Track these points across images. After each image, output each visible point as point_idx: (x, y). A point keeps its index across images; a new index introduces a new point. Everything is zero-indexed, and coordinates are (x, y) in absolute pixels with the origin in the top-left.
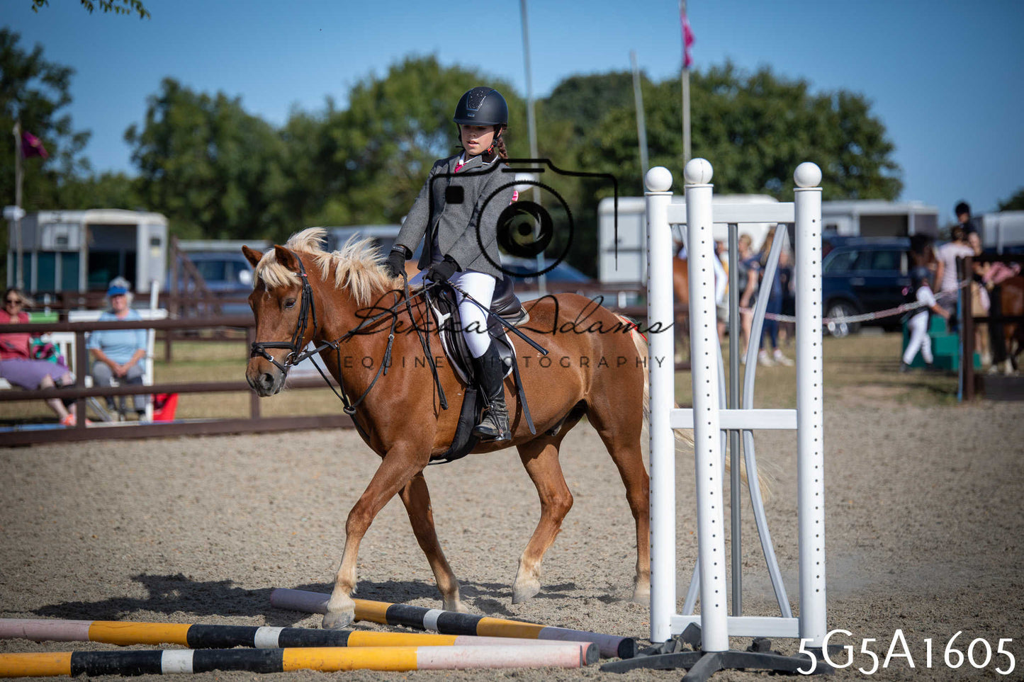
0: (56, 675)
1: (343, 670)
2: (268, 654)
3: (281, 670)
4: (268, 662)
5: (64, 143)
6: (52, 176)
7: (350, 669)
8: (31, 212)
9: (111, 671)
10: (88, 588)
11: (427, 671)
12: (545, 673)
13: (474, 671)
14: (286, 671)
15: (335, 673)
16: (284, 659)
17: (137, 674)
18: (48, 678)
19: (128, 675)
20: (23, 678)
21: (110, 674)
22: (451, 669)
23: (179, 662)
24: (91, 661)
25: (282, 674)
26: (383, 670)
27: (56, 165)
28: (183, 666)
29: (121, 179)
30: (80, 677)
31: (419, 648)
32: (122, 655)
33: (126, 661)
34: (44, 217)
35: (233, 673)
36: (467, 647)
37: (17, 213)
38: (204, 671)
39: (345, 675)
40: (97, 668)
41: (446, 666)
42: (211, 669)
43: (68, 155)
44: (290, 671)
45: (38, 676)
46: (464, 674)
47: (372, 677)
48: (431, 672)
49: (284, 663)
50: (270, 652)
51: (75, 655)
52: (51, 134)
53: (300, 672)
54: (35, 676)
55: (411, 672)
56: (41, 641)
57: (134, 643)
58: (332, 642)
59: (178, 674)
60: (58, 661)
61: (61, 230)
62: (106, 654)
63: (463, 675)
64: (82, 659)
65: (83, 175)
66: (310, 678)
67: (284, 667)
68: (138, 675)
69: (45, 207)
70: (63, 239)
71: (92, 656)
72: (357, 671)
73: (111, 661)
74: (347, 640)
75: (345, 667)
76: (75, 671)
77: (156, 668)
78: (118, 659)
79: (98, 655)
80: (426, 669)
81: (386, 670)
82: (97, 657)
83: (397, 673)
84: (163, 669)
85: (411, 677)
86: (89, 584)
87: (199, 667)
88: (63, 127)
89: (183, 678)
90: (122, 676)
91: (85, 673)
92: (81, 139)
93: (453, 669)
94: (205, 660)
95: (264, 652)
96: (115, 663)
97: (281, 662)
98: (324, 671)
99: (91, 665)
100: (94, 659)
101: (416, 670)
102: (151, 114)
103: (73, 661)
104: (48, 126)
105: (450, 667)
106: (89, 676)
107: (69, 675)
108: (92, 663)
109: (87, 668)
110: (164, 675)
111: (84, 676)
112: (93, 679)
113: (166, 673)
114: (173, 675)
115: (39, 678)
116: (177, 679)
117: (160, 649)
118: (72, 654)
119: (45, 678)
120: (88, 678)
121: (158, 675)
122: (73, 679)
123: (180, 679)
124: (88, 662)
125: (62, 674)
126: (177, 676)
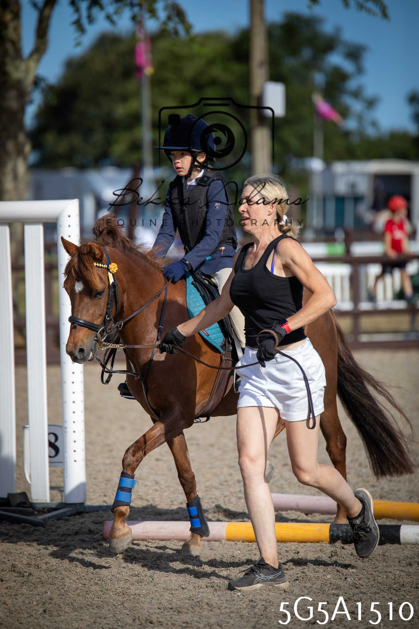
0: (318, 542)
6: (347, 134)
8: (329, 164)
18: (312, 544)
20: (292, 543)
23: (414, 534)
24: (345, 530)
30: (336, 544)
34: (339, 167)
37: (317, 165)
40: (350, 537)
43: (360, 117)
45: (304, 542)
54: (302, 542)
59: (413, 544)
60: (320, 530)
61: (351, 178)
64: (338, 529)
65: (371, 132)
70: (353, 186)
71: (346, 527)
76: (333, 539)
77: (395, 539)
84: (401, 540)
91: (340, 541)
92: (372, 103)
99: (344, 534)
100: (347, 529)
103: (331, 530)
106: (344, 544)
107: (327, 543)
108: (345, 532)
109: (342, 537)
110: (402, 546)
111: (339, 544)
112: (346, 546)
113: (403, 544)
114: (409, 546)
115: (305, 544)
116: (412, 549)
117: (399, 524)
118: (330, 526)
119: (309, 544)
120: (342, 545)
121: (397, 546)
122: (331, 545)
123: (415, 549)
124: (342, 532)
125: (322, 542)
126: (413, 546)
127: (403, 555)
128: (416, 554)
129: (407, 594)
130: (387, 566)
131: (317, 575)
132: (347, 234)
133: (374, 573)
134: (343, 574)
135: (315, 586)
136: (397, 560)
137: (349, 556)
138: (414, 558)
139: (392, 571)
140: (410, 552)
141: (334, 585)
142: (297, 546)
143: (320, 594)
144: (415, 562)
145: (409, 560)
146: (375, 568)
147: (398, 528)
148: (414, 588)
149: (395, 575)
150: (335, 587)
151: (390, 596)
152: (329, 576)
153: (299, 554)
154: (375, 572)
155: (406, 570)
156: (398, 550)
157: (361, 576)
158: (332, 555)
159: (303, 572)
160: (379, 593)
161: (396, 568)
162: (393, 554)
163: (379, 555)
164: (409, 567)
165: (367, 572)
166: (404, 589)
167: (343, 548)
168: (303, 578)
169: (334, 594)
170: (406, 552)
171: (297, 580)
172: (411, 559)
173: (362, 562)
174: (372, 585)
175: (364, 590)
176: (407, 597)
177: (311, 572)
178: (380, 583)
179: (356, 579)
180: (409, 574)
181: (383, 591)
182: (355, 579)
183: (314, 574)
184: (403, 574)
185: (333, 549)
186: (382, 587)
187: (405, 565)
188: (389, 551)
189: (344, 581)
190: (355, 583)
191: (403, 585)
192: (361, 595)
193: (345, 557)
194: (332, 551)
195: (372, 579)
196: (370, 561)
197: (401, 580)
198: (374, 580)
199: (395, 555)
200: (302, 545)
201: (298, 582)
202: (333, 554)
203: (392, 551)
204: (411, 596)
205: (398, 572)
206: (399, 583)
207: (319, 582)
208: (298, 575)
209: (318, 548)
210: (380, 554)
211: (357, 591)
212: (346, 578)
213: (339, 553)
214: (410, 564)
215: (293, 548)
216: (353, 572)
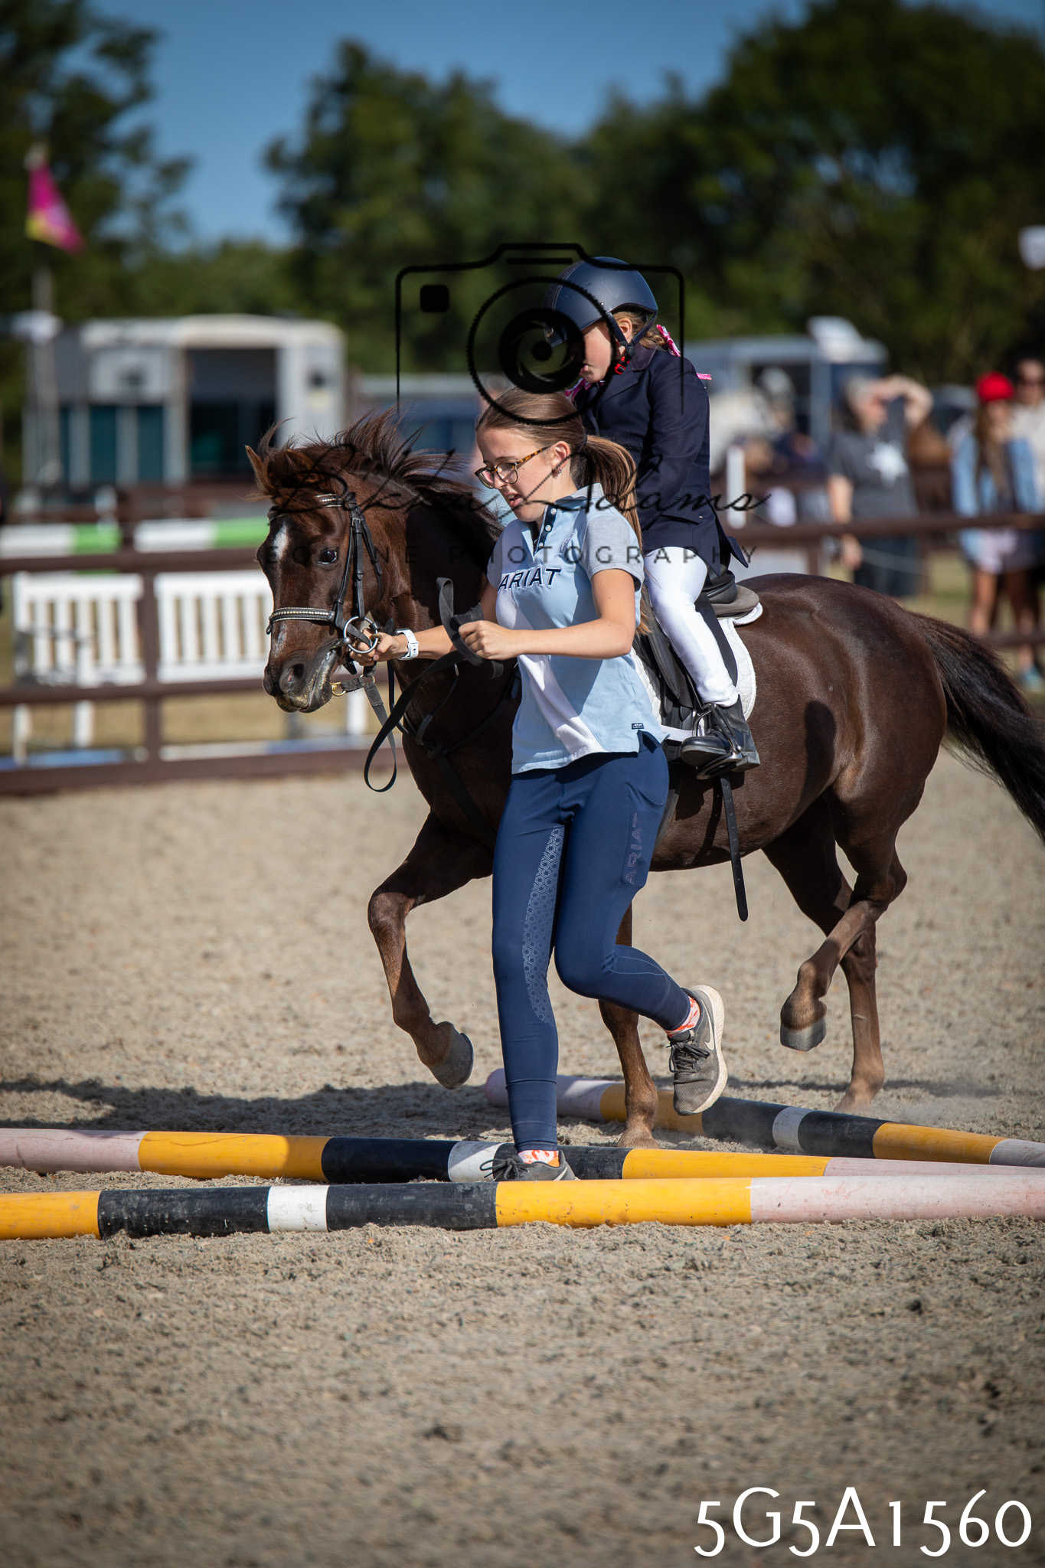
0: (71, 1236)
1: (609, 1223)
2: (467, 1193)
3: (492, 1223)
4: (468, 1206)
5: (138, 182)
6: (115, 249)
7: (624, 1220)
8: (71, 323)
9: (171, 1227)
10: (144, 1071)
11: (770, 1226)
12: (997, 1230)
13: (861, 1225)
14: (501, 1226)
15: (594, 1230)
16: (498, 1201)
17: (223, 1233)
18: (58, 1242)
19: (205, 1235)
20: (9, 1242)
21: (171, 1232)
22: (817, 1222)
23: (301, 1207)
24: (135, 1207)
25: (495, 1231)
26: (685, 1225)
27: (123, 225)
28: (308, 1215)
29: (254, 252)
30: (114, 1238)
31: (753, 1180)
32: (194, 1195)
33: (199, 1207)
34: (98, 333)
35: (401, 1229)
36: (845, 1179)
37: (42, 326)
38: (346, 1228)
39: (613, 1233)
40: (148, 1221)
41: (805, 1215)
42: (359, 1223)
43: (146, 207)
44: (508, 1226)
45: (37, 1238)
46: (841, 1231)
47: (663, 1236)
48: (776, 1226)
49: (497, 1210)
50: (472, 1188)
51: (105, 1197)
52: (113, 164)
53: (527, 1227)
54: (31, 1238)
55: (738, 1227)
56: (47, 1170)
57: (221, 1173)
58: (594, 1171)
59: (298, 1232)
60: (75, 1208)
61: (129, 360)
62: (164, 1195)
63: (839, 1232)
64: (118, 1203)
65: (176, 245)
66: (547, 1239)
67: (499, 1218)
68: (225, 1235)
69: (101, 312)
70: (135, 378)
71: (138, 1198)
72: (634, 1226)
73: (174, 1206)
74: (620, 1168)
75: (613, 1218)
76: (107, 1228)
77: (256, 1221)
78: (184, 1203)
79: (148, 1196)
80: (767, 1222)
81: (691, 1224)
82: (146, 1199)
83: (713, 1229)
84: (272, 1223)
85: (738, 1237)
86: (147, 1063)
87: (337, 1220)
88: (137, 148)
89: (308, 1239)
90: (193, 1236)
91: (123, 1231)
92: (174, 173)
93: (821, 1222)
94: (350, 1205)
95: (460, 1189)
96: (180, 1211)
97: (493, 1208)
98: (575, 1226)
99: (135, 1217)
100: (140, 1203)
101: (750, 1223)
102: (315, 114)
103: (101, 1206)
104: (106, 147)
105: (814, 1217)
106: (132, 1237)
107: (93, 1236)
108: (138, 1210)
109: (129, 1221)
110: (272, 1235)
111: (121, 1237)
112: (139, 1243)
113: (275, 1232)
114: (288, 1236)
115: (39, 1242)
116: (295, 1243)
117: (266, 1184)
118: (101, 1196)
119: (50, 1241)
120: (130, 1240)
121: (259, 1236)
122: (102, 1242)
123: (303, 1241)
124: (130, 1210)
125: (80, 1235)
126: (296, 1235)
127: (273, 1257)
128: (305, 1252)
129: (285, 1343)
130: (237, 1283)
131: (68, 1310)
132: (122, 498)
133: (205, 1299)
134: (132, 1305)
135: (65, 1337)
136: (260, 1268)
137: (146, 1264)
138: (299, 1261)
139: (249, 1294)
140: (290, 1250)
141: (111, 1331)
142: (19, 1248)
143: (76, 1354)
144: (302, 1270)
145: (289, 1266)
146: (209, 1288)
147: (262, 1195)
148: (301, 1328)
149: (256, 1300)
150: (113, 1336)
151: (244, 1348)
152: (98, 1313)
153: (25, 1265)
154: (208, 1296)
155: (282, 1290)
156: (264, 1245)
157: (176, 1308)
158: (105, 1263)
159: (36, 1307)
160: (217, 1344)
161: (259, 1286)
162: (250, 1254)
163: (218, 1258)
164: (288, 1283)
165: (191, 1297)
166: (277, 1331)
167: (132, 1247)
168: (35, 1320)
169: (110, 1352)
170: (283, 1250)
171: (20, 1324)
172: (293, 1263)
173: (179, 1276)
174: (202, 1327)
175: (183, 1340)
176: (285, 1349)
177: (56, 1306)
178: (220, 1322)
179: (164, 1315)
180: (288, 1299)
181: (228, 1339)
182: (160, 1316)
183: (63, 1308)
184: (275, 1298)
185: (107, 1249)
186: (225, 1331)
187: (280, 1278)
188: (240, 1249)
189: (135, 1320)
190: (162, 1325)
191: (275, 1323)
192: (174, 1350)
193: (136, 1266)
194: (107, 1255)
195: (200, 1314)
196: (197, 1273)
197: (270, 1311)
198: (206, 1316)
199: (255, 1258)
200: (32, 1244)
201: (23, 1329)
202: (109, 1261)
203: (249, 1248)
204: (292, 1346)
205: (262, 1295)
206: (266, 1318)
207: (75, 1328)
208: (25, 1314)
209: (71, 1250)
210: (221, 1255)
211: (164, 1342)
212: (139, 1315)
213: (122, 1258)
214: (292, 1277)
215: (11, 1252)
216: (156, 1300)
